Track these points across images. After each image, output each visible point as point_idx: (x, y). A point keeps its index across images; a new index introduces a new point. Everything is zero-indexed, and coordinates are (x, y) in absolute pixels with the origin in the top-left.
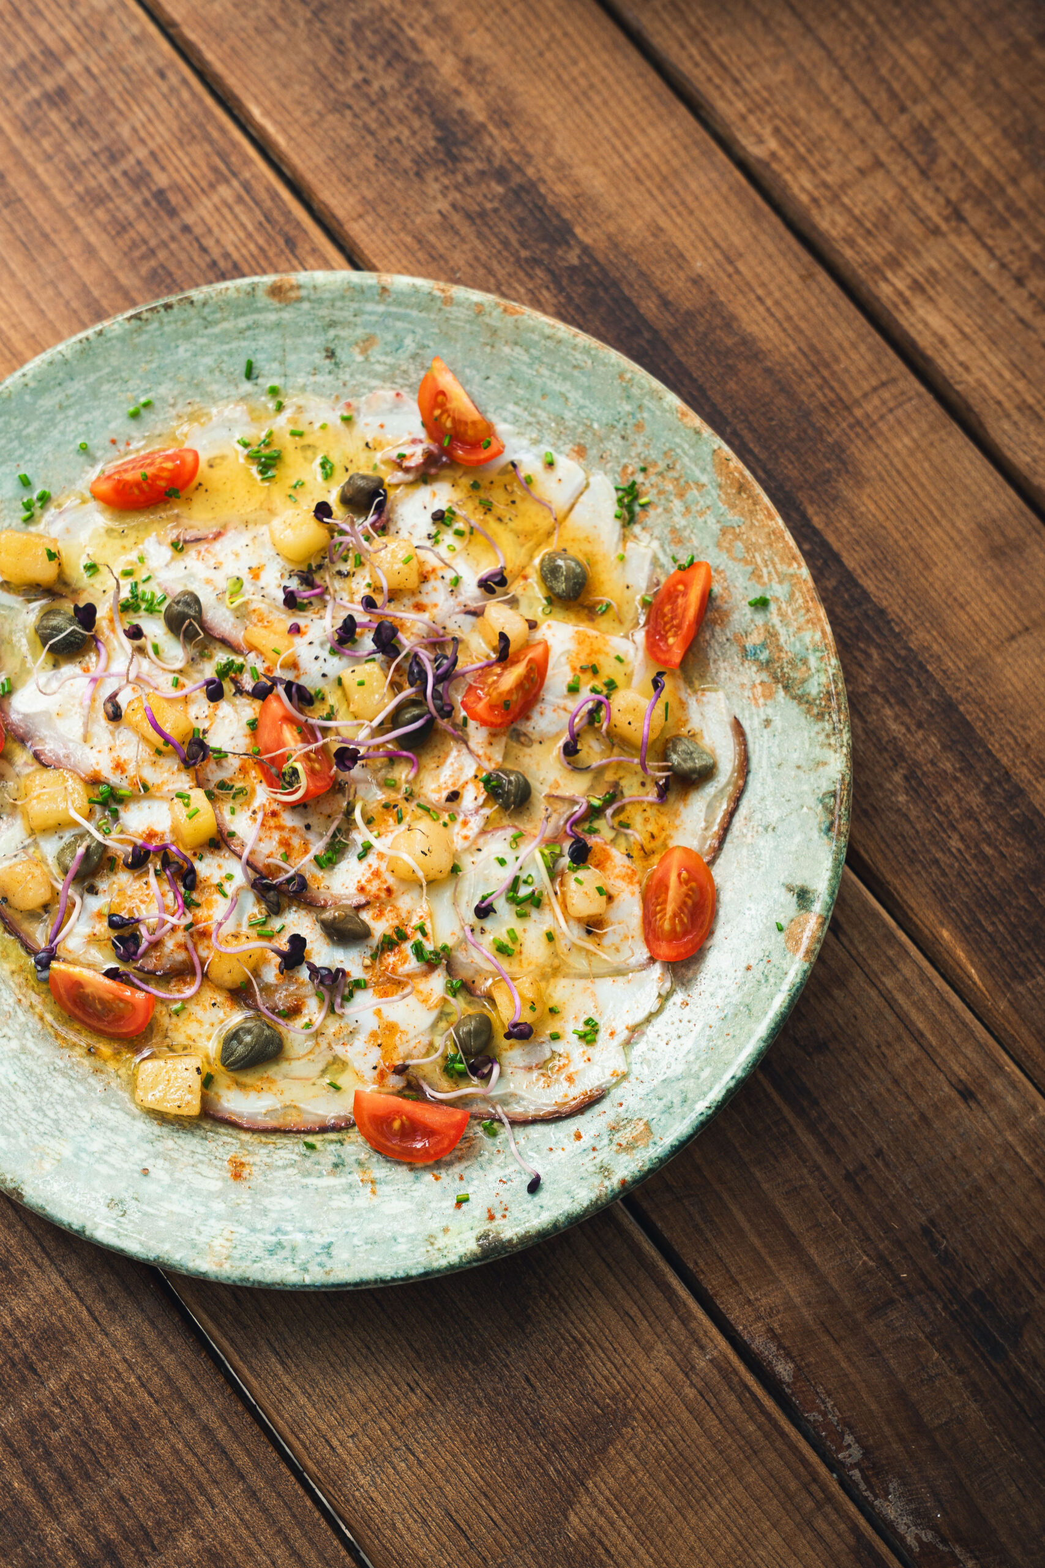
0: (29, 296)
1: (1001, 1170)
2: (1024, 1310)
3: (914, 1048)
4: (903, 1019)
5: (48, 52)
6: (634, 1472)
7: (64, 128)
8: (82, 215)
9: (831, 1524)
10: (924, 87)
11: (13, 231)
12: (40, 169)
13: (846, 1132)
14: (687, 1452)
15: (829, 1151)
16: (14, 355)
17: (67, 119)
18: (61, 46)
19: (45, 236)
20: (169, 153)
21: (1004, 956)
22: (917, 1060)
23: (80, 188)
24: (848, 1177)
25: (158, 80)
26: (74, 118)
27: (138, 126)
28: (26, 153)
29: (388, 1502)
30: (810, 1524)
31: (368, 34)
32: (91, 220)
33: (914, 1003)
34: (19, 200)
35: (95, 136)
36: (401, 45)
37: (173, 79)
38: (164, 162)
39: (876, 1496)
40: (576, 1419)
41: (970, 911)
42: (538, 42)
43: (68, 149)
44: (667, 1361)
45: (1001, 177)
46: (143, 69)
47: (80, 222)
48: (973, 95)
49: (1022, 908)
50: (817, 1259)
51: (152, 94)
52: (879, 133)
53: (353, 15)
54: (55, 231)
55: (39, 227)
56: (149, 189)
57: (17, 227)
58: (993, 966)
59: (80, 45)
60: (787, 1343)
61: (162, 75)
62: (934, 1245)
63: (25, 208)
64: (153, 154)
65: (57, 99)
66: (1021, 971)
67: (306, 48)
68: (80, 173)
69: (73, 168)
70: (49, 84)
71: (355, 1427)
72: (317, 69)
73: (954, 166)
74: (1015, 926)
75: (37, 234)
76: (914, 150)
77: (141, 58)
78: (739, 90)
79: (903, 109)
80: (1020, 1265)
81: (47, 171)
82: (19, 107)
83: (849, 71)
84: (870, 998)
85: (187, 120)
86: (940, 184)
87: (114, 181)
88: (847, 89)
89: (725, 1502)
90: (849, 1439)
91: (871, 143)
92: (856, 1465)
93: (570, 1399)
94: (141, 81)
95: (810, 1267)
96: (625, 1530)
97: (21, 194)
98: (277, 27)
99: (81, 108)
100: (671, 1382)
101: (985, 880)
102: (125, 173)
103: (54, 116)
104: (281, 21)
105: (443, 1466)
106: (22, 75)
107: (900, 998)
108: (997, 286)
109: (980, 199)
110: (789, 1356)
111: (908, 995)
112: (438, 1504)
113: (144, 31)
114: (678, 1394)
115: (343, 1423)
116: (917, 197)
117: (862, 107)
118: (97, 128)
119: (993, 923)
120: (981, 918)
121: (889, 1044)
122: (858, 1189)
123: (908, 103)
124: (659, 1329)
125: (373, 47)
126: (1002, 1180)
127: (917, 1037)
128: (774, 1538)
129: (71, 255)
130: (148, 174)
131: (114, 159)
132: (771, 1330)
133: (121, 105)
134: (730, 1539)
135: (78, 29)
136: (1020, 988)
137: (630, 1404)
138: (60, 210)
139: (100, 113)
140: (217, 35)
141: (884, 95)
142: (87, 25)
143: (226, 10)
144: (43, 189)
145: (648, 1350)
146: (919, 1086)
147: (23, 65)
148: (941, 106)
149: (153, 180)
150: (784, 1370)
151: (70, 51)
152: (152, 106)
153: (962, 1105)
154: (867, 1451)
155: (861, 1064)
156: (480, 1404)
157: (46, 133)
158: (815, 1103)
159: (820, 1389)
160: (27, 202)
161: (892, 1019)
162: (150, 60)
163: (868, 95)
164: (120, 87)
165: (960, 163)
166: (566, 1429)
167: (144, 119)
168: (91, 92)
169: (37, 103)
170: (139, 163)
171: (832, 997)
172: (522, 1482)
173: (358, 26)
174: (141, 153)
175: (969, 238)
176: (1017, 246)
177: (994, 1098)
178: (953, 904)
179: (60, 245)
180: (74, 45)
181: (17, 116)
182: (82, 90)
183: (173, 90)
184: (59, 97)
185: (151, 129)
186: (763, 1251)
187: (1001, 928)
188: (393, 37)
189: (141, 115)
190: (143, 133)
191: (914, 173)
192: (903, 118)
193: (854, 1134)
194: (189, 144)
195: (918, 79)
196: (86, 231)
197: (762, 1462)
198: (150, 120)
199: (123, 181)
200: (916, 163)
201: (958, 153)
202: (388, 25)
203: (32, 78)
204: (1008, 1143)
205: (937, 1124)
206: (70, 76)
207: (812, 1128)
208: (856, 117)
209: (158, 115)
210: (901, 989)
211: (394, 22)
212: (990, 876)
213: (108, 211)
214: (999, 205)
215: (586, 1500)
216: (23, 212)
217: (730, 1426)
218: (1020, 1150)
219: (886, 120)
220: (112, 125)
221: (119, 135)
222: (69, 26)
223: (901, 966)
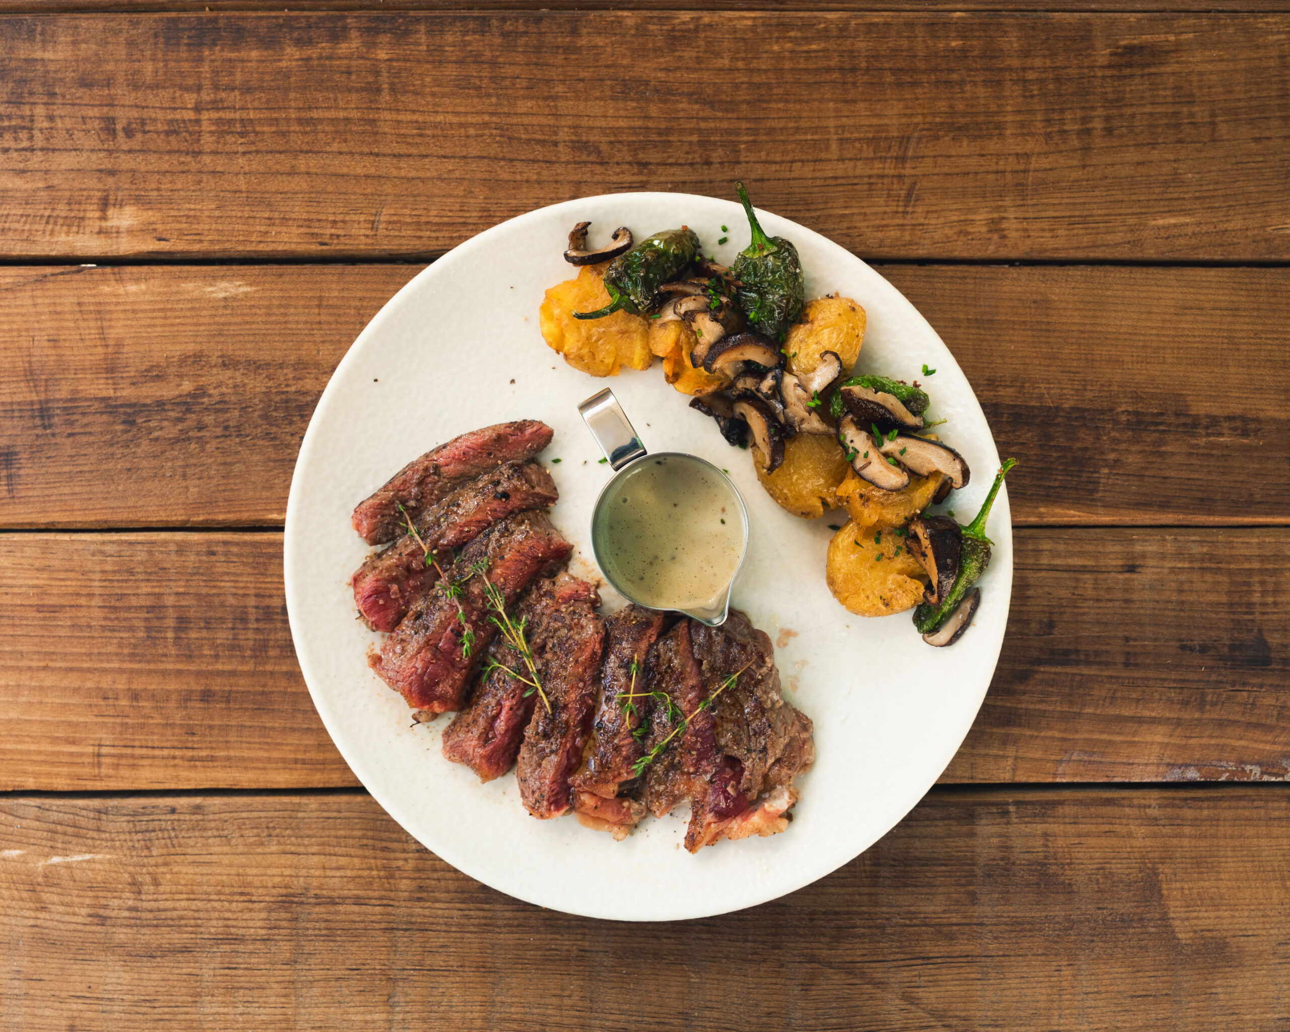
0: (293, 730)
1: (1182, 583)
2: (1256, 630)
3: (1087, 576)
4: (1068, 569)
5: (150, 609)
6: (1182, 889)
7: (204, 634)
8: (265, 663)
9: (1278, 809)
10: (551, 121)
11: (246, 709)
12: (220, 667)
13: (1104, 648)
14: (1193, 854)
15: (1107, 664)
16: (323, 764)
17: (200, 628)
18: (152, 598)
19: (263, 693)
20: (263, 586)
21: (1077, 489)
22: (1096, 580)
23: (248, 653)
24: (1127, 665)
25: (214, 558)
26: (202, 624)
27: (234, 591)
28: (203, 667)
29: (1104, 1022)
30: (1270, 819)
31: (275, 414)
32: (273, 661)
33: (1065, 557)
34: (230, 692)
35: (222, 620)
36: (296, 400)
37: (220, 549)
38: (268, 592)
39: (1283, 776)
40: (1136, 899)
41: (1039, 486)
42: (353, 319)
43: (219, 641)
44: (1143, 830)
45: (639, 123)
46: (200, 561)
47: (269, 668)
48: (577, 98)
49: (1059, 458)
50: (1153, 714)
51: (220, 568)
52: (560, 169)
53: (256, 414)
54: (264, 686)
55: (255, 693)
56: (277, 613)
57: (245, 706)
58: (1078, 499)
59: (160, 587)
60: (1180, 762)
61: (213, 553)
62: (1192, 649)
63: (238, 692)
64: (257, 595)
65: (184, 625)
66: (1090, 487)
67: (255, 458)
68: (239, 646)
69: (232, 648)
70: (171, 622)
71: (1056, 1013)
72: (275, 461)
73: (611, 142)
74: (1064, 470)
75: (259, 698)
76: (584, 157)
77: (193, 558)
78: (470, 227)
79: (555, 144)
80: (1234, 613)
81: (223, 663)
82: (173, 651)
83: (508, 156)
84: (1045, 578)
85: (251, 560)
86: (615, 160)
87: (257, 630)
88: (518, 164)
89: (1230, 854)
90: (1248, 768)
91: (560, 178)
92: (1262, 773)
93: (1125, 894)
94: (207, 568)
95: (1153, 721)
96: (1206, 915)
97: (227, 688)
98: (231, 464)
99: (198, 615)
100: (1155, 836)
101: (1030, 464)
102: (257, 620)
103: (193, 635)
104: (229, 460)
105: (1108, 982)
106: (154, 634)
107: (1058, 562)
108: (700, 178)
109: (643, 146)
110: (1187, 766)
111: (1059, 556)
112: (1125, 998)
113: (176, 543)
114: (1163, 836)
115: (1049, 1018)
116: (614, 179)
117: (536, 165)
118: (218, 615)
119: (1055, 480)
120: (1048, 484)
121: (1076, 588)
122: (1136, 665)
123: (554, 138)
124: (1124, 821)
125: (285, 418)
126: (1186, 587)
127: (1083, 570)
128: (1263, 842)
129: (286, 688)
130: (268, 607)
131: (244, 620)
132: (1168, 765)
133: (214, 591)
134: (1249, 865)
135: (148, 580)
136: (1100, 494)
137: (1150, 865)
138: (253, 674)
139: (210, 607)
140: (211, 503)
141: (538, 147)
142: (150, 574)
143: (199, 486)
144: (233, 673)
145: (1130, 835)
146: (1109, 589)
147: (148, 629)
148: (570, 121)
149: (274, 607)
150: (1192, 774)
151: (159, 596)
152: (228, 573)
153: (1134, 576)
154: (1259, 764)
155: (1076, 610)
156: (1092, 941)
157: (200, 647)
158: (1077, 651)
159: (1214, 763)
160: (234, 689)
161: (1065, 575)
162: (198, 554)
163: (532, 157)
164: (202, 584)
165: (612, 139)
166: (1137, 907)
167: (232, 584)
168: (194, 602)
169: (177, 638)
170: (257, 607)
171: (1029, 597)
172: (1144, 948)
173: (265, 417)
174: (252, 601)
175: (661, 169)
176: (686, 148)
177: (1143, 556)
178: (1029, 492)
179: (274, 689)
180: (157, 590)
181: (178, 656)
182: (189, 606)
183: (225, 554)
184: (183, 624)
185: (241, 585)
186: (1129, 738)
187: (1060, 477)
188: (287, 401)
189: (228, 584)
190: (240, 592)
191: (598, 169)
192: (561, 148)
193: (1108, 644)
194: (266, 570)
195: (544, 121)
196: (277, 668)
197: (1225, 820)
198: (235, 582)
199: (261, 625)
200: (593, 163)
201: (606, 135)
202: (278, 399)
203: (160, 630)
204: (1170, 568)
205: (1135, 596)
206: (174, 607)
207: (1088, 663)
208: (538, 174)
209: (235, 574)
210: (1053, 557)
211: (278, 393)
212: (1029, 460)
213: (273, 647)
214: (654, 137)
215: (1178, 923)
216: (239, 695)
217: (1198, 823)
218: (1180, 565)
219: (554, 159)
220: (222, 605)
221: (231, 606)
222: (143, 584)
223: (1041, 547)
